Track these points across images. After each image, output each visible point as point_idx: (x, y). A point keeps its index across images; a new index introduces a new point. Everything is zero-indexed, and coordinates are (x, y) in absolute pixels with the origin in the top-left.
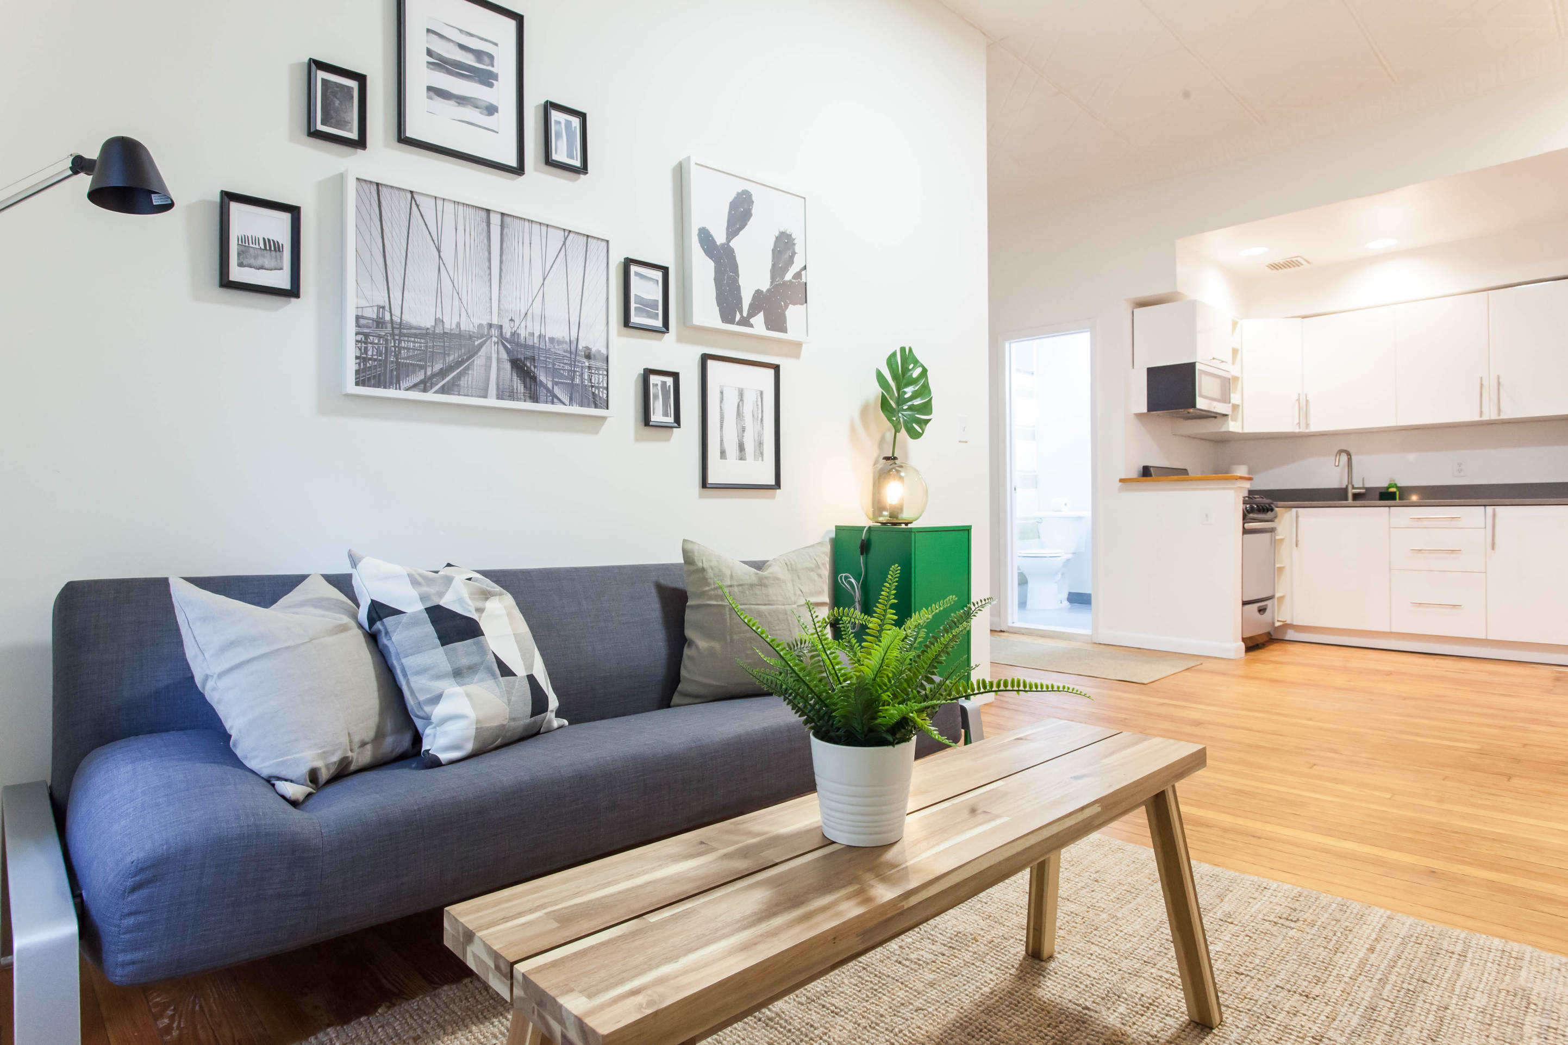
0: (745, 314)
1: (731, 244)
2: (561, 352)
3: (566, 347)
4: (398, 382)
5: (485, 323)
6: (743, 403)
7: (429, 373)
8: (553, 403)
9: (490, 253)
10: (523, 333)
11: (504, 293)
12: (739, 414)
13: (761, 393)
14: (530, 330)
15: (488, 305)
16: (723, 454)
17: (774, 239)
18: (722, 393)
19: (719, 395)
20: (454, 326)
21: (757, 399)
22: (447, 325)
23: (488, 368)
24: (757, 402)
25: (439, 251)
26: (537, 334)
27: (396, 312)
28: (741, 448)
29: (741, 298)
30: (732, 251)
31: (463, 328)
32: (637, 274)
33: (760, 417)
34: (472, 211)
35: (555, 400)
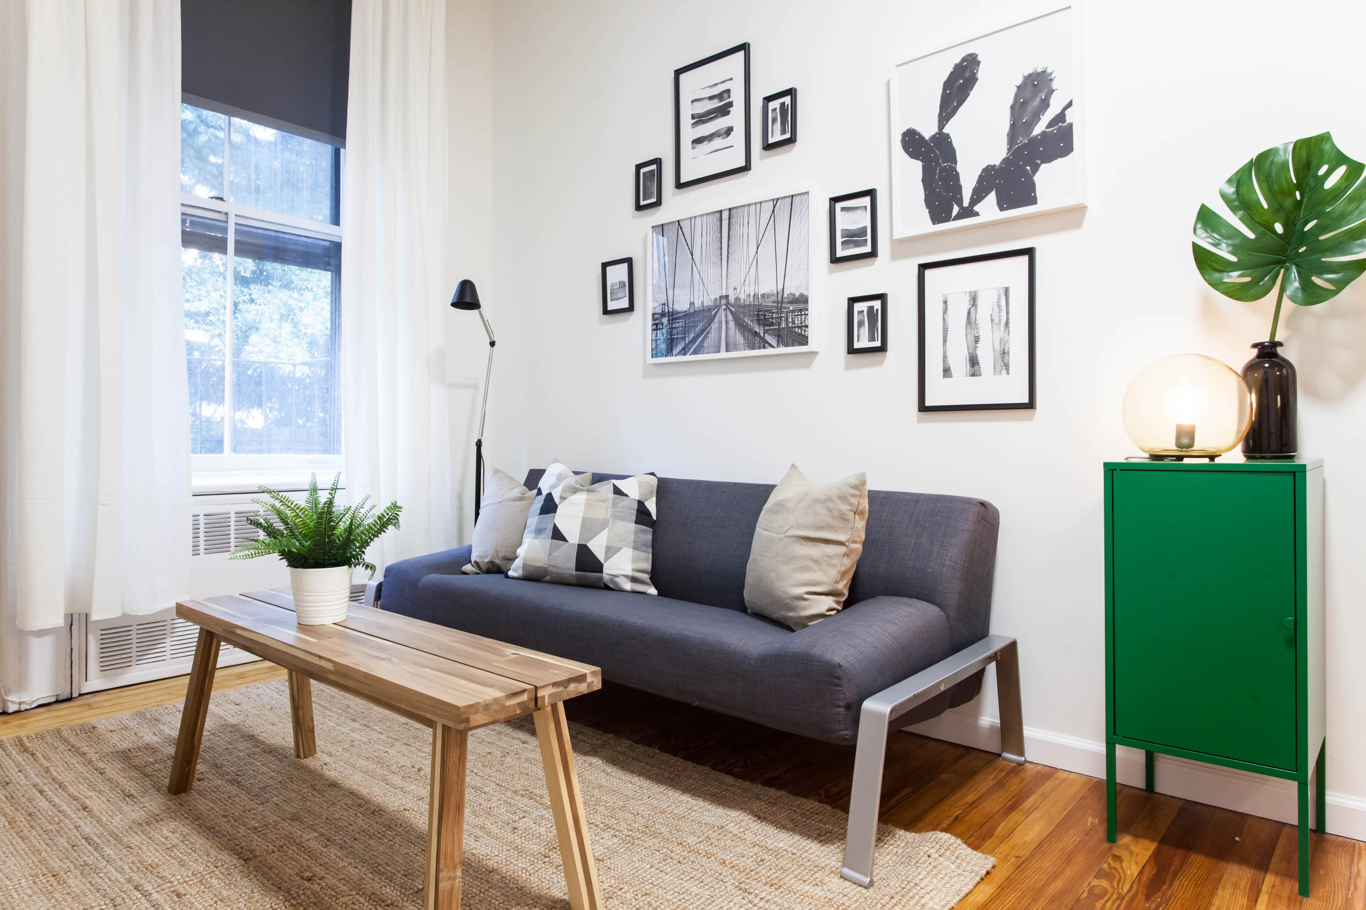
0: (966, 203)
1: (945, 131)
2: (770, 304)
3: (774, 298)
4: (672, 352)
5: (718, 297)
6: (976, 309)
7: (687, 342)
8: (764, 347)
9: (721, 243)
10: (742, 297)
11: (730, 269)
12: (970, 321)
13: (1007, 290)
14: (747, 293)
15: (720, 282)
16: (947, 372)
17: (1015, 90)
18: (945, 302)
19: (941, 305)
20: (700, 305)
21: (999, 299)
22: (696, 306)
23: (720, 329)
24: (998, 302)
25: (692, 255)
26: (752, 295)
27: (670, 306)
28: (974, 361)
29: (960, 187)
30: (948, 136)
31: (705, 305)
32: (843, 209)
33: (1004, 320)
34: (711, 216)
35: (766, 345)
